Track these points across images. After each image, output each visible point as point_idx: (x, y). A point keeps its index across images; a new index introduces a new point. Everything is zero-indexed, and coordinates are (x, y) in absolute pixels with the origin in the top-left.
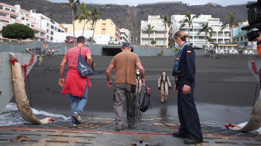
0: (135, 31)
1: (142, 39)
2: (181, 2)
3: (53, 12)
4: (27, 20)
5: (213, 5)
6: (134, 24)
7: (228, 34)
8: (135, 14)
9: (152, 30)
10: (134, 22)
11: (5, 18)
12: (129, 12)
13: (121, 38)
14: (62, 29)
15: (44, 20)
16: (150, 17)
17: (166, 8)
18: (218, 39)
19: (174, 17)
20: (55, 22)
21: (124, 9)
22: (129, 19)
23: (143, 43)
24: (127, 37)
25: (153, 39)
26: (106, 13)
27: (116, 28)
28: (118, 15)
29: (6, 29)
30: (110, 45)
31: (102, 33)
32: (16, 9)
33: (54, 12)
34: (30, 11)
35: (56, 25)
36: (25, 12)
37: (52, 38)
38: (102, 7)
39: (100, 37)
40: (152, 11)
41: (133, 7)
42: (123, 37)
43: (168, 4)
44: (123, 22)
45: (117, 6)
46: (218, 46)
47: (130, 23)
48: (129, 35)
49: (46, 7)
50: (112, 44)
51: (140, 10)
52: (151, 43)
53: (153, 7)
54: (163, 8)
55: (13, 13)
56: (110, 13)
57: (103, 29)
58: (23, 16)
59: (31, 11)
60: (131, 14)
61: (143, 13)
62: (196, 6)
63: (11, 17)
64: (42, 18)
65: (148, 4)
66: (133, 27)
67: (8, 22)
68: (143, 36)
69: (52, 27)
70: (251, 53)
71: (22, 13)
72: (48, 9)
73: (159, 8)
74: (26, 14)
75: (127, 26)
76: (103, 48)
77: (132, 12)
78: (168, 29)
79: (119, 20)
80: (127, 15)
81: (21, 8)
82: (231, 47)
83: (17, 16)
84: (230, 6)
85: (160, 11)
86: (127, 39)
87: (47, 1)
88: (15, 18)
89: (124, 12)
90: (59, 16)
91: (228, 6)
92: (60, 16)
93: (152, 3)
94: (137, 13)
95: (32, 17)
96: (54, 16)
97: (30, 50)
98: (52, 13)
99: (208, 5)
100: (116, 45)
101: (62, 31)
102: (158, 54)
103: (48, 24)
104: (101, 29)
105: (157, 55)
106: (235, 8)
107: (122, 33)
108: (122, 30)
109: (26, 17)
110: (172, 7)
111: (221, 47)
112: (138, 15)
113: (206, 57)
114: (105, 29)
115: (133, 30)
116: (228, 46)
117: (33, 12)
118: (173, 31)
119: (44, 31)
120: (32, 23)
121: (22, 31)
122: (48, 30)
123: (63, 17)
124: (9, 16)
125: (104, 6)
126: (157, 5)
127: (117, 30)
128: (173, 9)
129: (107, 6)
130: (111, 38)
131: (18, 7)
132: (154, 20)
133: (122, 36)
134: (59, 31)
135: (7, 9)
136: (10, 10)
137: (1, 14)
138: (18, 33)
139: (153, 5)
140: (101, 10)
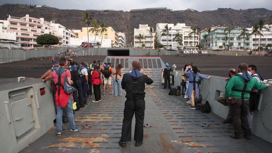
0: (129, 32)
1: (135, 42)
2: (166, 8)
4: (49, 29)
5: (192, 10)
6: (127, 26)
7: (196, 38)
8: (129, 18)
10: (128, 24)
11: (34, 28)
12: (123, 17)
13: (119, 40)
16: (140, 25)
18: (190, 42)
19: (159, 24)
20: (69, 30)
21: (119, 14)
22: (124, 22)
23: (136, 45)
24: (123, 39)
25: (143, 42)
26: (104, 18)
27: (115, 33)
28: (114, 19)
30: (113, 48)
31: (105, 38)
32: (41, 21)
33: (61, 17)
35: (69, 31)
36: (47, 23)
37: (67, 42)
38: (101, 12)
40: (142, 16)
41: (127, 12)
42: (121, 40)
45: (113, 11)
46: (186, 49)
47: (124, 25)
48: (125, 38)
49: (54, 13)
51: (132, 14)
52: (142, 46)
54: (152, 13)
55: (39, 24)
56: (108, 18)
57: (106, 35)
58: (46, 26)
59: (51, 22)
60: (125, 18)
61: (135, 17)
62: (178, 11)
64: (60, 27)
65: (139, 9)
66: (127, 29)
67: (36, 31)
68: (135, 40)
69: (67, 33)
70: (206, 53)
71: (45, 24)
74: (48, 25)
76: (108, 51)
77: (126, 16)
78: (154, 34)
80: (122, 19)
81: (45, 20)
82: (194, 49)
83: (42, 26)
84: (205, 11)
85: (149, 15)
86: (123, 41)
87: (55, 8)
88: (40, 28)
89: (119, 17)
90: (65, 21)
91: (203, 12)
93: (142, 9)
94: (130, 17)
95: (52, 27)
96: (62, 21)
97: (61, 53)
98: (60, 18)
99: (188, 10)
100: (117, 48)
102: (146, 54)
103: (64, 31)
106: (209, 13)
107: (120, 36)
108: (120, 34)
109: (49, 27)
111: (188, 49)
112: (131, 19)
113: (177, 56)
114: (107, 34)
116: (193, 49)
117: (52, 23)
119: (61, 37)
120: (53, 31)
122: (64, 36)
123: (68, 21)
124: (37, 27)
125: (102, 12)
126: (146, 10)
127: (116, 34)
129: (105, 11)
130: (112, 41)
131: (42, 19)
132: (144, 28)
133: (120, 38)
134: (72, 36)
135: (35, 22)
136: (37, 22)
137: (30, 25)
138: (48, 41)
139: (143, 11)
140: (100, 15)
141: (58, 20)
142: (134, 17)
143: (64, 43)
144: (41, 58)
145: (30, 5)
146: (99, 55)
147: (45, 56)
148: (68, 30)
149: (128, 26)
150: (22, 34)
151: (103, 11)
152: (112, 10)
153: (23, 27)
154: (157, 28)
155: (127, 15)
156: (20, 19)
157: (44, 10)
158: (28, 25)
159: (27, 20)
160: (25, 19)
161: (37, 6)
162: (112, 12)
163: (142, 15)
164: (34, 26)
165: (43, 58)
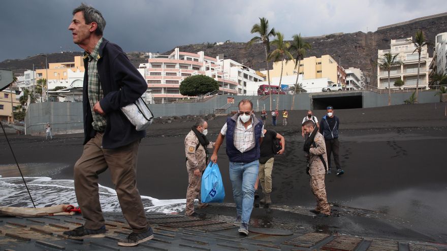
1: (381, 79)
3: (251, 57)
4: (212, 69)
9: (394, 61)
10: (372, 57)
11: (186, 71)
12: (363, 43)
13: (348, 82)
14: (259, 78)
15: (234, 67)
16: (393, 42)
17: (429, 27)
19: (441, 36)
21: (354, 39)
22: (364, 53)
23: (381, 86)
24: (358, 80)
25: (400, 78)
27: (338, 67)
28: (346, 49)
29: (184, 83)
30: (325, 93)
31: (316, 78)
32: (199, 57)
33: (253, 57)
34: (216, 58)
35: (251, 72)
37: (245, 91)
38: (321, 40)
39: (313, 83)
41: (370, 33)
42: (351, 81)
43: (433, 19)
44: (353, 59)
45: (343, 35)
47: (365, 59)
48: (361, 77)
49: (243, 51)
50: (328, 91)
51: (382, 36)
52: (395, 85)
53: (404, 28)
54: (423, 28)
55: (196, 63)
56: (333, 48)
57: (318, 72)
58: (207, 65)
59: (218, 57)
60: (367, 46)
61: (387, 41)
63: (194, 68)
64: (232, 65)
66: (370, 66)
67: (190, 75)
68: (381, 74)
69: (246, 76)
71: (206, 62)
72: (245, 54)
73: (416, 28)
74: (212, 63)
75: (360, 64)
76: (313, 99)
77: (369, 42)
79: (346, 57)
80: (359, 47)
81: (205, 54)
83: (200, 66)
86: (359, 84)
88: (198, 69)
89: (355, 44)
92: (261, 60)
93: (403, 23)
94: (377, 41)
95: (219, 65)
96: (254, 62)
98: (251, 59)
100: (334, 93)
101: (260, 80)
102: (405, 101)
103: (239, 72)
104: (314, 72)
105: (404, 103)
107: (348, 75)
108: (350, 70)
109: (212, 66)
110: (442, 23)
114: (321, 71)
115: (372, 70)
117: (220, 58)
118: (438, 61)
119: (235, 83)
120: (219, 73)
121: (202, 85)
122: (240, 81)
124: (192, 67)
125: (323, 38)
126: (412, 24)
127: (339, 70)
128: (443, 25)
129: (328, 37)
131: (201, 54)
132: (401, 46)
133: (350, 79)
134: (256, 80)
135: (189, 59)
136: (193, 59)
137: (182, 66)
138: (198, 88)
139: (405, 26)
140: (319, 46)
141: (249, 61)
142: (384, 42)
143: (240, 93)
144: (169, 119)
145: (208, 43)
146: (292, 109)
147: (179, 115)
148: (248, 70)
149: (373, 60)
150: (167, 82)
151: (325, 37)
152: (341, 33)
153: (171, 70)
154: (437, 44)
155: (370, 39)
156: (167, 57)
157: (227, 47)
158: (177, 66)
159: (177, 57)
160: (174, 56)
161: (218, 44)
162: (341, 36)
163: (401, 35)
164: (187, 67)
165: (175, 118)
